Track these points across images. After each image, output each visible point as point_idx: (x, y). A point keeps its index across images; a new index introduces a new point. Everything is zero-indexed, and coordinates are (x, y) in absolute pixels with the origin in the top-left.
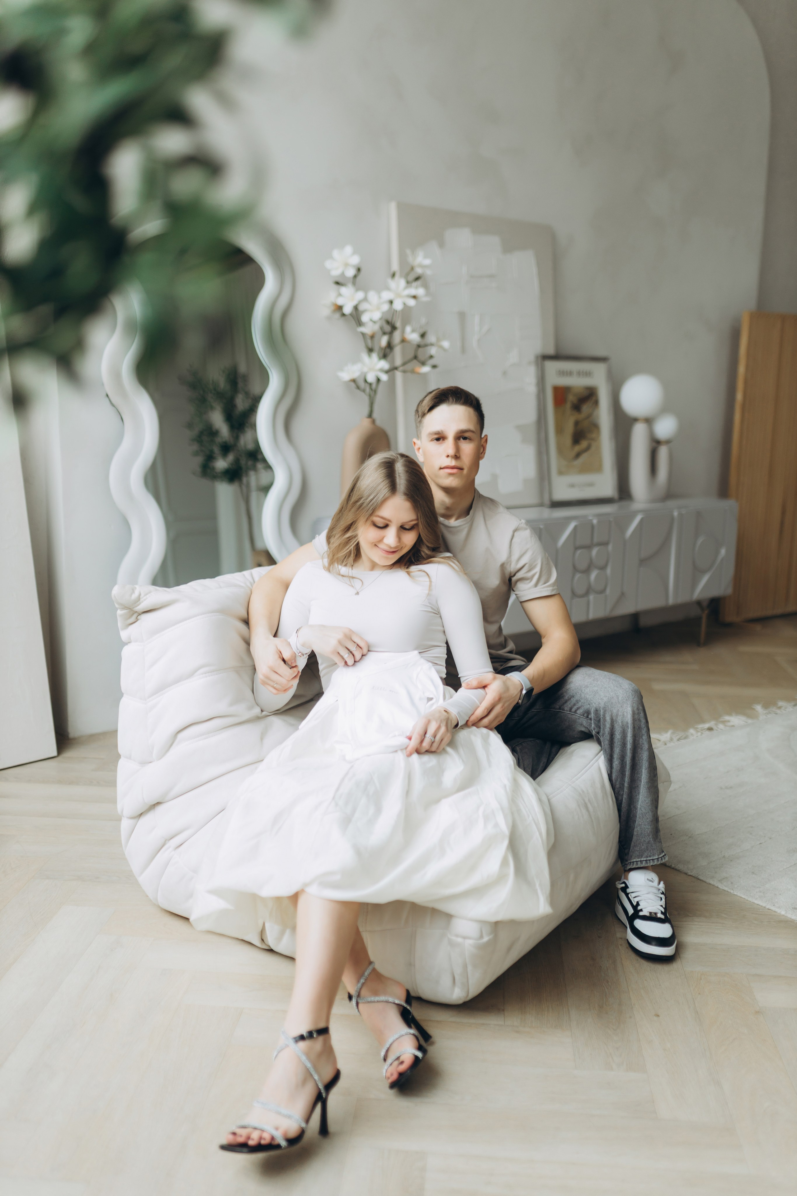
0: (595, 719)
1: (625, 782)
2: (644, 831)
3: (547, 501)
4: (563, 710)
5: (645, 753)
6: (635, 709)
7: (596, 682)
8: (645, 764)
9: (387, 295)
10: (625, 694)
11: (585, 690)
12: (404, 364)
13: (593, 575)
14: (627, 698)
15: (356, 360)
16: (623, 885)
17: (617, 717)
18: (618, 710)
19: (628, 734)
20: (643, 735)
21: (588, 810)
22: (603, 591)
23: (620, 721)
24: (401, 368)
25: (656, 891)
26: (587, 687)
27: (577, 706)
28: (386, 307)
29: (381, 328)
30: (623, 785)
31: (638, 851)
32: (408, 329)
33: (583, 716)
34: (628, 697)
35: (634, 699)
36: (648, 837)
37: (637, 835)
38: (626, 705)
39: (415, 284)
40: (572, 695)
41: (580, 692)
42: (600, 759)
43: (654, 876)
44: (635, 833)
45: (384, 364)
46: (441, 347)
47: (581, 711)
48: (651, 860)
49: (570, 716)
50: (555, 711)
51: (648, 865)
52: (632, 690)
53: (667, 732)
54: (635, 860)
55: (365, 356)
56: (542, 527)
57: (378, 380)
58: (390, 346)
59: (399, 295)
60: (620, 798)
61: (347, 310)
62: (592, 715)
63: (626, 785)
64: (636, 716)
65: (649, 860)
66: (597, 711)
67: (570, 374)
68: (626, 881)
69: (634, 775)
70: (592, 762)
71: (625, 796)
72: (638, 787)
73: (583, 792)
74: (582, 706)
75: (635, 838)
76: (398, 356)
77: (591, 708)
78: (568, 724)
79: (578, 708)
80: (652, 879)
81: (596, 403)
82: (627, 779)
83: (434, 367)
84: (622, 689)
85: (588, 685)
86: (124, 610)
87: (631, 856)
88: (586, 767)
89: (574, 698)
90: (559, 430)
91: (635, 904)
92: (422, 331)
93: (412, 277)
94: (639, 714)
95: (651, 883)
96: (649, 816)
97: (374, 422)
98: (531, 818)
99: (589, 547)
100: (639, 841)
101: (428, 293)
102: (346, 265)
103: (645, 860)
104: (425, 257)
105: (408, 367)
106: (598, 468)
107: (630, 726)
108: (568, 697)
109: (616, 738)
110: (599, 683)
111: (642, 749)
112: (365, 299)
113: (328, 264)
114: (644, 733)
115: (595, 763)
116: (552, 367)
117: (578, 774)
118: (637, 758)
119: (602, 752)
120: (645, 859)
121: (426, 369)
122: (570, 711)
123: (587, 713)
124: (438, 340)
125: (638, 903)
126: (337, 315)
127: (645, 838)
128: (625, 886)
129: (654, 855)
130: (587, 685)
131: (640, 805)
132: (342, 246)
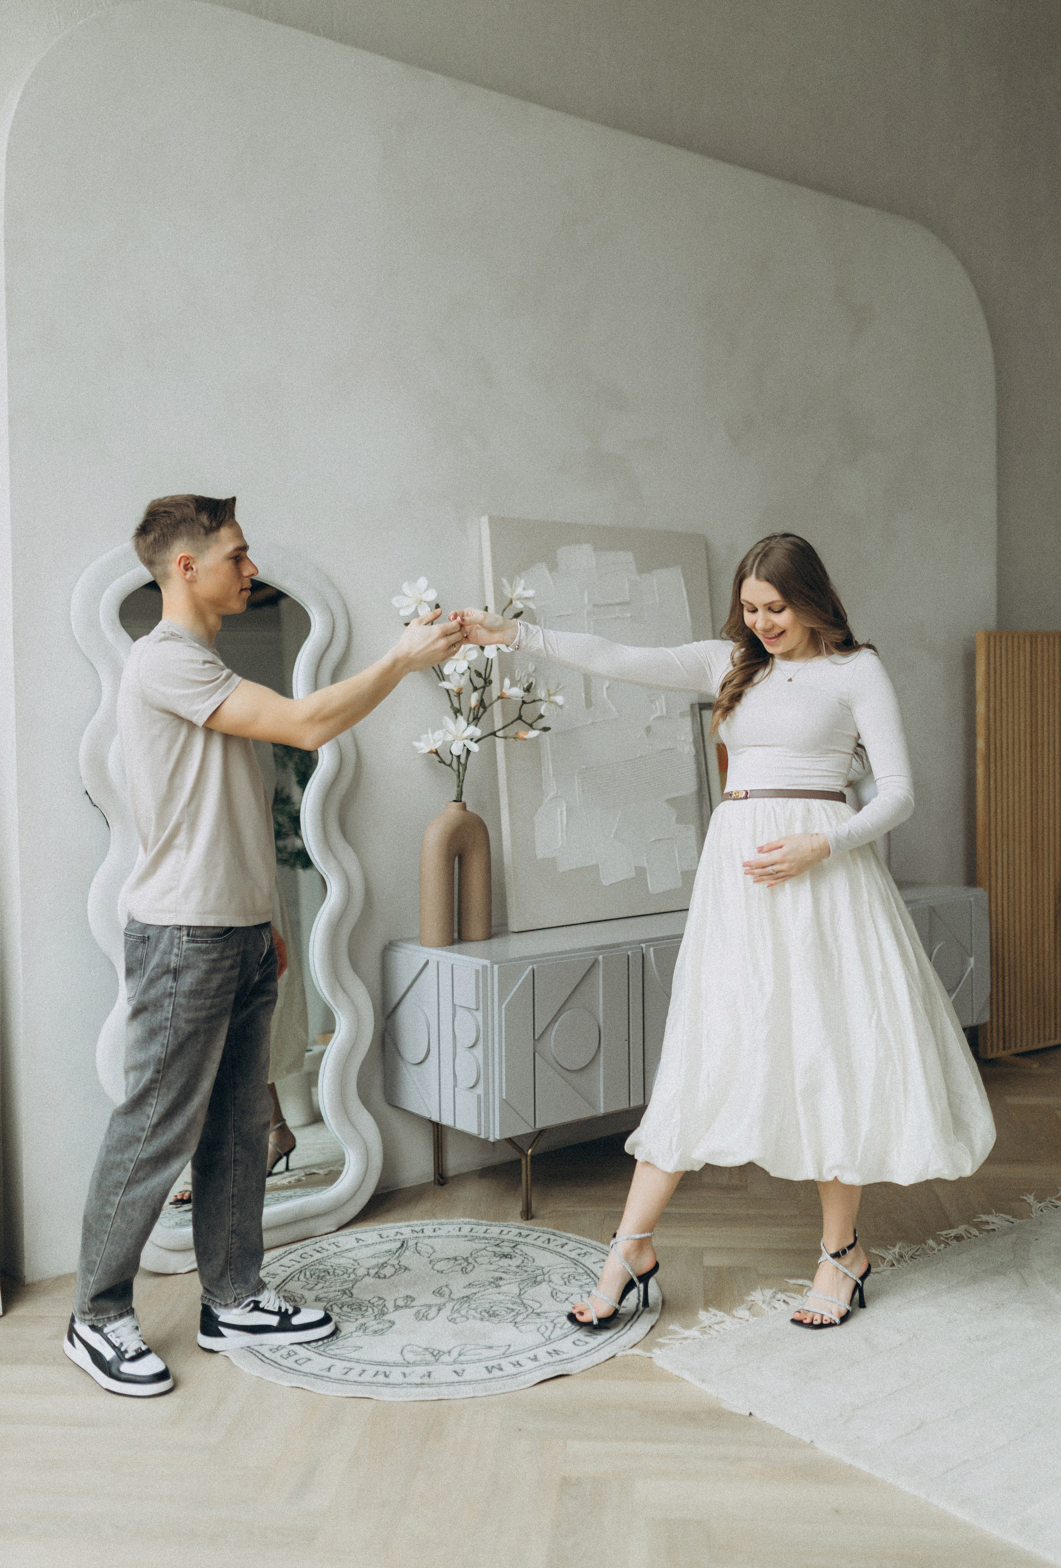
12: (506, 727)
15: (438, 726)
24: (503, 733)
29: (470, 682)
32: (507, 682)
45: (475, 730)
46: (553, 703)
55: (448, 720)
57: (468, 752)
58: (483, 705)
76: (496, 717)
83: (546, 729)
92: (526, 683)
93: (510, 613)
97: (464, 807)
102: (421, 602)
104: (528, 586)
105: (510, 731)
113: (396, 601)
121: (533, 734)
124: (549, 694)
132: (413, 578)
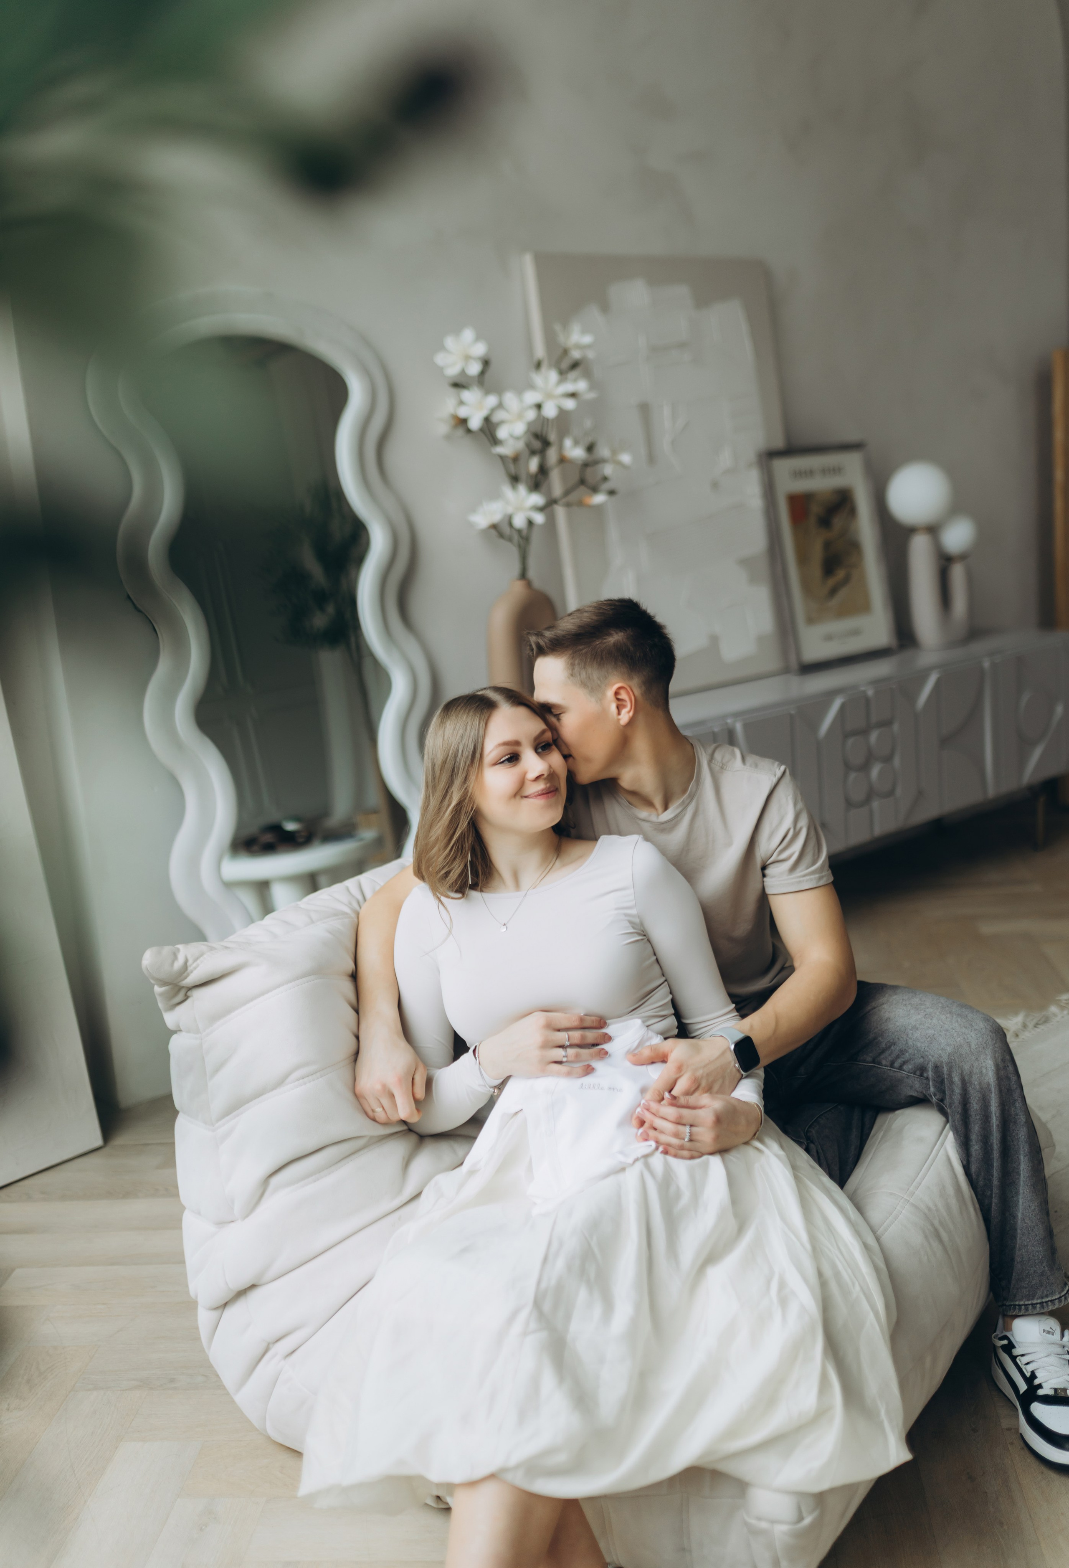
0: (934, 1080)
1: (993, 1177)
2: (1034, 1256)
3: (794, 664)
4: (880, 1063)
5: (1022, 1129)
6: (999, 1061)
7: (930, 1021)
8: (1023, 1147)
9: (531, 397)
10: (981, 1039)
11: (912, 1034)
12: (567, 493)
13: (875, 771)
14: (985, 1045)
15: (495, 495)
16: (1005, 1342)
17: (971, 1077)
18: (972, 1065)
19: (991, 1102)
20: (1015, 1100)
21: (941, 1241)
22: (891, 793)
23: (976, 1083)
24: (564, 500)
25: (1059, 1350)
26: (915, 1028)
27: (903, 1060)
28: (531, 415)
29: (528, 445)
30: (990, 1181)
31: (1026, 1288)
32: (568, 443)
33: (914, 1074)
34: (985, 1043)
35: (996, 1045)
36: (1040, 1264)
37: (1021, 1262)
38: (984, 1057)
39: (573, 375)
40: (892, 1041)
41: (905, 1037)
43: (1053, 1324)
44: (1018, 1259)
45: (537, 499)
46: (619, 463)
47: (910, 1067)
48: (1048, 1301)
49: (891, 1074)
50: (866, 1065)
51: (1046, 1310)
52: (991, 1031)
53: (1016, 1013)
54: (1022, 1303)
55: (507, 491)
56: (793, 712)
57: (530, 523)
58: (543, 470)
59: (549, 396)
60: (987, 1202)
61: (475, 423)
62: (930, 1074)
63: (995, 1182)
64: (1002, 1073)
65: (1046, 1302)
66: (937, 1068)
67: (809, 473)
68: (1008, 1334)
69: (1007, 1165)
70: (935, 1149)
71: (995, 1201)
72: (1014, 1182)
73: (929, 1209)
74: (910, 1059)
75: (1018, 1267)
76: (556, 483)
77: (926, 1063)
78: (889, 1085)
79: (904, 1063)
80: (1051, 1328)
81: (853, 512)
82: (996, 1173)
83: (612, 493)
84: (975, 1030)
85: (918, 1026)
86: (163, 986)
87: (1015, 1296)
88: (927, 1160)
89: (895, 1046)
90: (802, 559)
91: (1028, 1375)
92: (587, 441)
93: (565, 365)
94: (1005, 1067)
95: (1049, 1336)
96: (1040, 1231)
97: (529, 584)
98: (857, 1288)
99: (864, 732)
100: (1027, 1272)
101: (592, 387)
102: (468, 358)
103: (1040, 1303)
104: (584, 332)
105: (573, 497)
106: (863, 607)
107: (993, 1090)
108: (886, 1045)
109: (972, 1110)
110: (935, 1021)
111: (1015, 1123)
112: (500, 406)
113: (440, 359)
114: (1016, 1098)
115: (940, 1149)
116: (783, 467)
117: (916, 1178)
118: (1008, 1138)
119: (948, 1126)
120: (1039, 1301)
121: (599, 499)
122: (892, 1065)
123: (921, 1070)
124: (614, 452)
125: (1033, 1373)
126: (460, 432)
127: (1035, 1266)
128: (1008, 1343)
129: (1052, 1294)
130: (915, 1025)
131: (1023, 1214)
132: (457, 331)
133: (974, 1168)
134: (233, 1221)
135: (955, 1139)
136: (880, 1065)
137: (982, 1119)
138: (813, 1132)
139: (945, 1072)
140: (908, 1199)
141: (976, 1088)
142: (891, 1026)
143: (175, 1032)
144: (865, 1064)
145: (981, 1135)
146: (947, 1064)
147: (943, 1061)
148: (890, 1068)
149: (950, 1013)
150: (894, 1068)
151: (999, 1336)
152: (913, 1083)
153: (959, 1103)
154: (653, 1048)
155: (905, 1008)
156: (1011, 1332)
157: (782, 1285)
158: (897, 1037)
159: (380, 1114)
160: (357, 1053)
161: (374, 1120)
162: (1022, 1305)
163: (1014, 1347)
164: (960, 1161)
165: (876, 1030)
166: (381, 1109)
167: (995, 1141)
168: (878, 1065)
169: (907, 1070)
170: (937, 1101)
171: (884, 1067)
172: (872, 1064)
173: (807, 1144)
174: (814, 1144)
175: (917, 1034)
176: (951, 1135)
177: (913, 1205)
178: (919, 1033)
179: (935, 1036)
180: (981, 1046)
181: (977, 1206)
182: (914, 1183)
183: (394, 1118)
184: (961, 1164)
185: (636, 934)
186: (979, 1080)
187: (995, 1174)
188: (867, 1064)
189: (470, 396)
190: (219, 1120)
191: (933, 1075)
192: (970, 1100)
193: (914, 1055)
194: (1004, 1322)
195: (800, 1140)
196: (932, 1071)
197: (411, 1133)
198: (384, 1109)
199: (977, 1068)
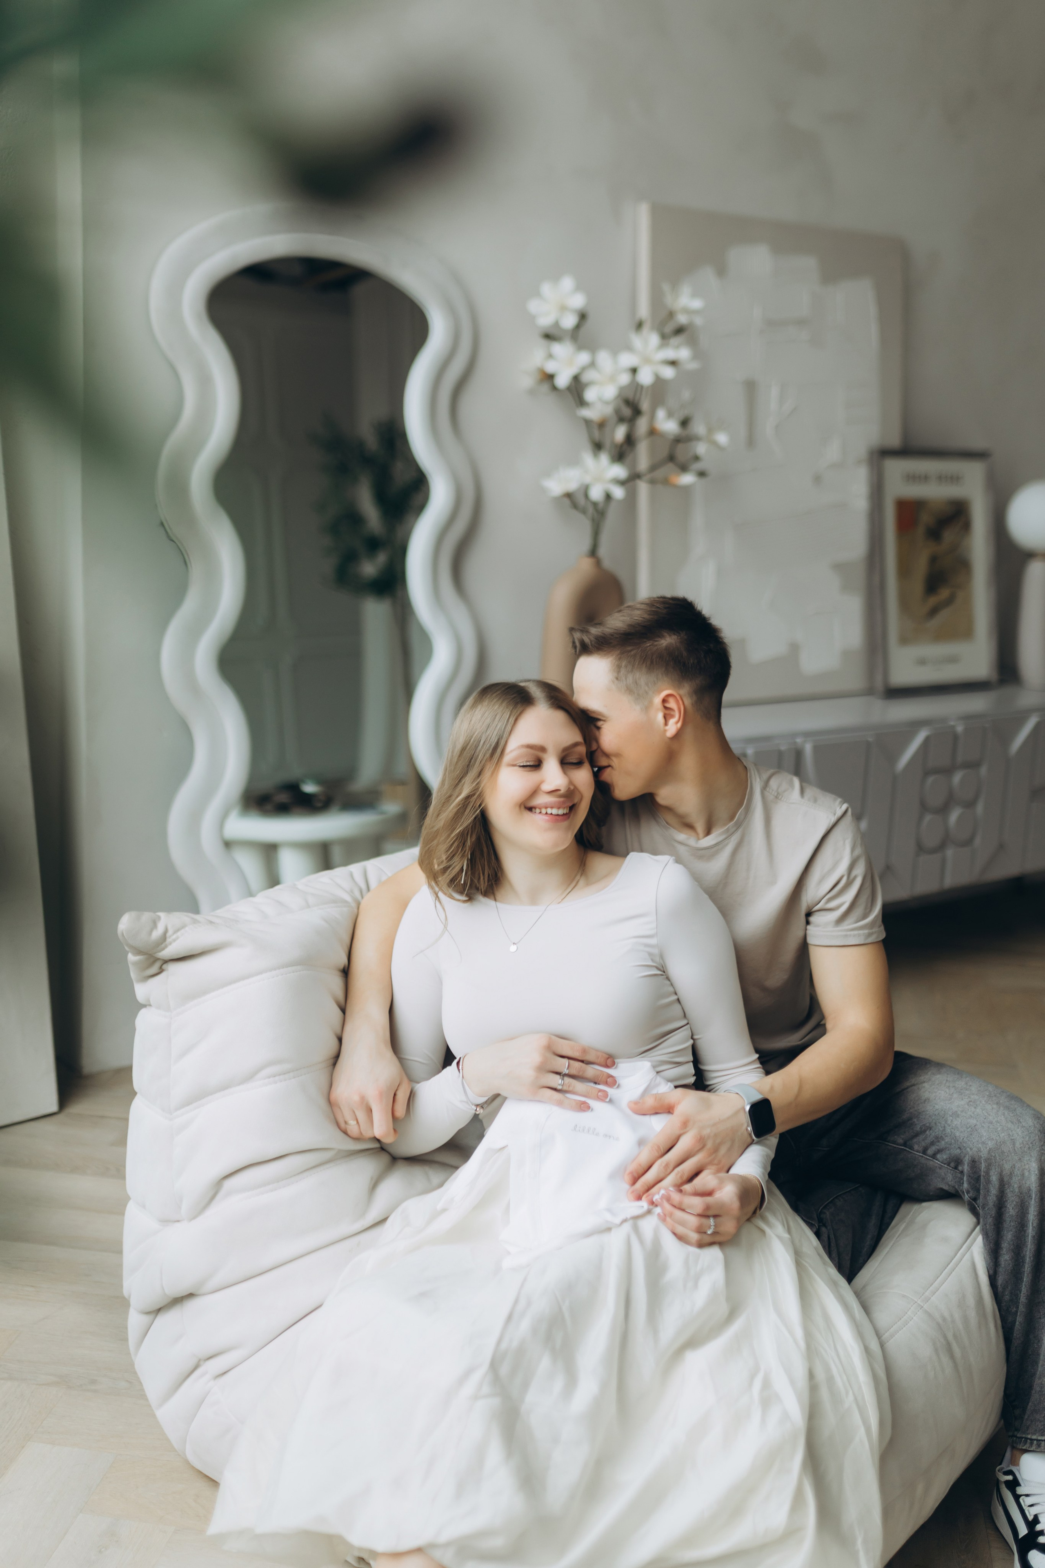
0: (970, 1176)
1: (1021, 1293)
3: (879, 685)
4: (911, 1148)
7: (973, 1109)
9: (627, 360)
10: (1027, 1138)
11: (952, 1121)
12: (653, 468)
13: (954, 816)
14: (1031, 1145)
15: (574, 461)
16: (1010, 1478)
17: (1011, 1178)
18: (1014, 1165)
19: (1030, 1209)
22: (967, 842)
23: (1016, 1186)
24: (648, 476)
26: (955, 1115)
27: (937, 1147)
28: (625, 379)
29: (617, 412)
32: (661, 414)
33: (949, 1165)
34: (1031, 1143)
35: (1043, 1148)
38: (1028, 1158)
39: (675, 341)
40: (928, 1125)
41: (943, 1123)
42: (975, 1243)
44: (1036, 1388)
45: (619, 471)
46: (715, 444)
47: (945, 1157)
49: (923, 1161)
54: (1034, 1437)
55: (588, 458)
56: (871, 739)
57: (608, 497)
58: (630, 440)
59: (647, 360)
60: (1010, 1319)
61: (563, 380)
62: (966, 1168)
66: (974, 1163)
67: (924, 478)
68: (1014, 1469)
69: (1039, 1282)
70: (960, 1252)
71: (1019, 1319)
73: (943, 1320)
74: (946, 1148)
75: (1035, 1397)
76: (643, 457)
77: (963, 1155)
78: (919, 1171)
79: (939, 1151)
81: (967, 526)
82: (1025, 1289)
83: (702, 474)
84: (1023, 1127)
85: (959, 1113)
86: (138, 955)
87: (1028, 1428)
88: (949, 1264)
89: (931, 1132)
90: (904, 572)
91: (1030, 1518)
92: (682, 415)
93: (669, 328)
97: (598, 563)
98: (851, 1397)
99: (947, 771)
101: (695, 356)
102: (563, 308)
104: (694, 295)
105: (659, 473)
106: (966, 633)
107: (1033, 1197)
108: (921, 1128)
109: (1007, 1215)
110: (978, 1110)
112: (592, 364)
113: (534, 306)
115: (966, 1253)
116: (895, 468)
117: (934, 1282)
119: (978, 1228)
121: (687, 479)
122: (924, 1152)
123: (956, 1162)
124: (711, 430)
125: (1037, 1517)
126: (545, 388)
128: (1013, 1479)
130: (956, 1112)
132: (556, 278)
133: (1000, 1280)
134: (178, 1221)
135: (984, 1245)
136: (911, 1150)
137: (1017, 1227)
138: (827, 1215)
139: (983, 1168)
140: (922, 1305)
141: (1015, 1192)
142: (929, 1109)
143: (144, 1006)
144: (895, 1146)
145: (1013, 1244)
146: (986, 1160)
147: (982, 1156)
148: (922, 1155)
149: (997, 1103)
150: (927, 1156)
151: (1004, 1470)
152: (945, 1174)
153: (994, 1205)
154: (658, 1097)
155: (947, 1091)
156: (1018, 1467)
157: (767, 1384)
158: (934, 1121)
159: (352, 1125)
160: (337, 1057)
161: (345, 1132)
162: (1035, 1440)
163: (1019, 1485)
164: (986, 1270)
165: (911, 1110)
166: (355, 1122)
167: (1028, 1253)
168: (910, 1149)
169: (941, 1160)
170: (969, 1199)
171: (916, 1153)
172: (903, 1147)
173: (819, 1226)
174: (826, 1227)
175: (957, 1122)
176: (980, 1239)
177: (926, 1312)
178: (960, 1121)
179: (976, 1127)
180: (1027, 1146)
181: (999, 1322)
182: (931, 1288)
183: (368, 1134)
184: (987, 1273)
185: (655, 969)
186: (1020, 1183)
187: (1023, 1290)
188: (897, 1146)
189: (561, 350)
190: (177, 1109)
191: (969, 1170)
192: (1006, 1203)
193: (951, 1144)
194: (1012, 1455)
195: (811, 1221)
196: (968, 1166)
197: (383, 1152)
198: (358, 1123)
199: (1018, 1170)
